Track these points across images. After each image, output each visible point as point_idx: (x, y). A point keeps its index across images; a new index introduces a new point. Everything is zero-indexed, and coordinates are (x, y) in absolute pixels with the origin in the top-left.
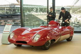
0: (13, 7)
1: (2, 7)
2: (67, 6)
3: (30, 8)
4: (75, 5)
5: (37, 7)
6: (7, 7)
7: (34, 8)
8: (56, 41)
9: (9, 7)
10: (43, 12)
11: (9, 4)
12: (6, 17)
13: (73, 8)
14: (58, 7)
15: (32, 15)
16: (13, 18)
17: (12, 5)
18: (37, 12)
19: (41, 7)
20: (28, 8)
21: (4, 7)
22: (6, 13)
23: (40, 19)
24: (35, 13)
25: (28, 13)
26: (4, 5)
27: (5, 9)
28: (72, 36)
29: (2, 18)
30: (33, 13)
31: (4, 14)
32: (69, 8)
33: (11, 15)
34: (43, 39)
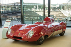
0: (17, 5)
1: (8, 5)
2: (62, 4)
3: (31, 6)
4: (69, 3)
5: (37, 5)
6: (12, 5)
7: (34, 6)
8: (49, 36)
9: (14, 5)
10: (41, 9)
11: (14, 3)
12: (11, 13)
13: (67, 5)
14: (54, 4)
15: (32, 11)
16: (17, 14)
17: (16, 3)
18: (37, 9)
19: (40, 5)
20: (29, 6)
21: (9, 5)
22: (11, 10)
23: (39, 15)
24: (35, 10)
25: (29, 10)
26: (10, 4)
27: (10, 7)
28: (65, 31)
29: (8, 14)
30: (33, 10)
31: (10, 11)
32: (64, 5)
33: (16, 12)
34: (36, 35)
